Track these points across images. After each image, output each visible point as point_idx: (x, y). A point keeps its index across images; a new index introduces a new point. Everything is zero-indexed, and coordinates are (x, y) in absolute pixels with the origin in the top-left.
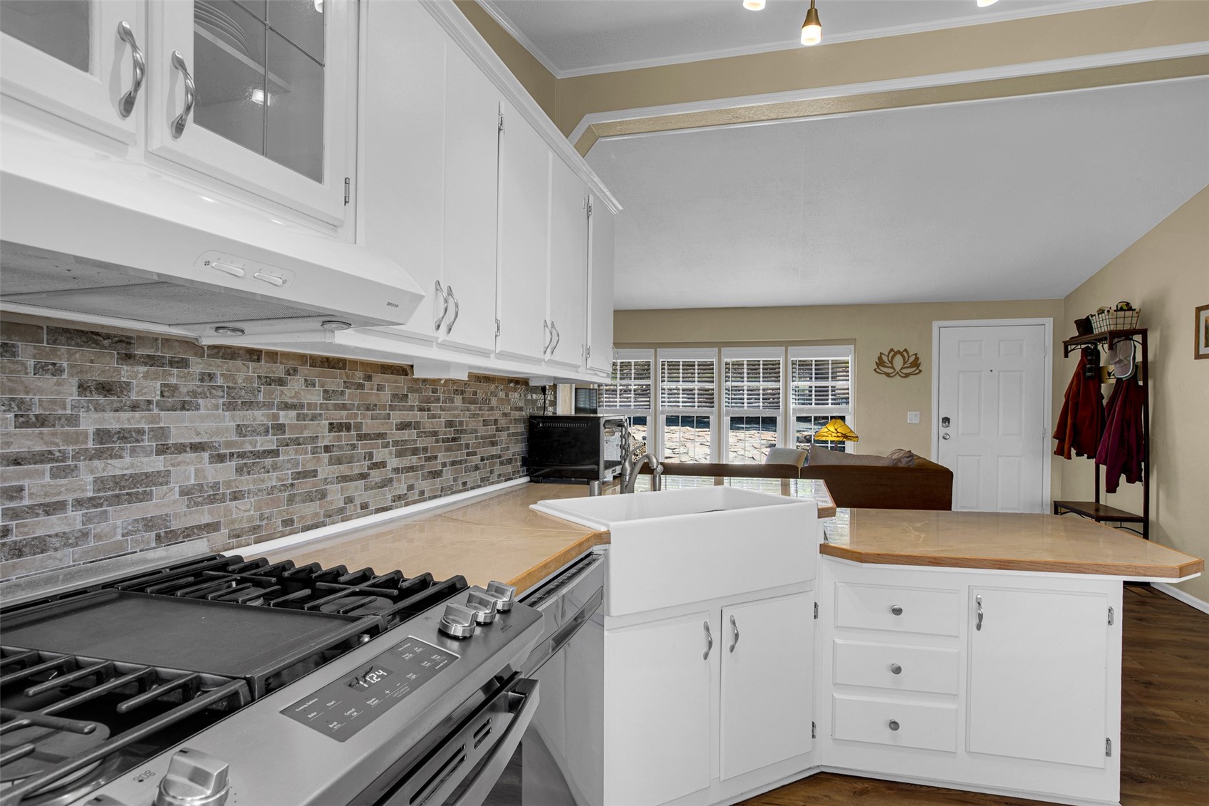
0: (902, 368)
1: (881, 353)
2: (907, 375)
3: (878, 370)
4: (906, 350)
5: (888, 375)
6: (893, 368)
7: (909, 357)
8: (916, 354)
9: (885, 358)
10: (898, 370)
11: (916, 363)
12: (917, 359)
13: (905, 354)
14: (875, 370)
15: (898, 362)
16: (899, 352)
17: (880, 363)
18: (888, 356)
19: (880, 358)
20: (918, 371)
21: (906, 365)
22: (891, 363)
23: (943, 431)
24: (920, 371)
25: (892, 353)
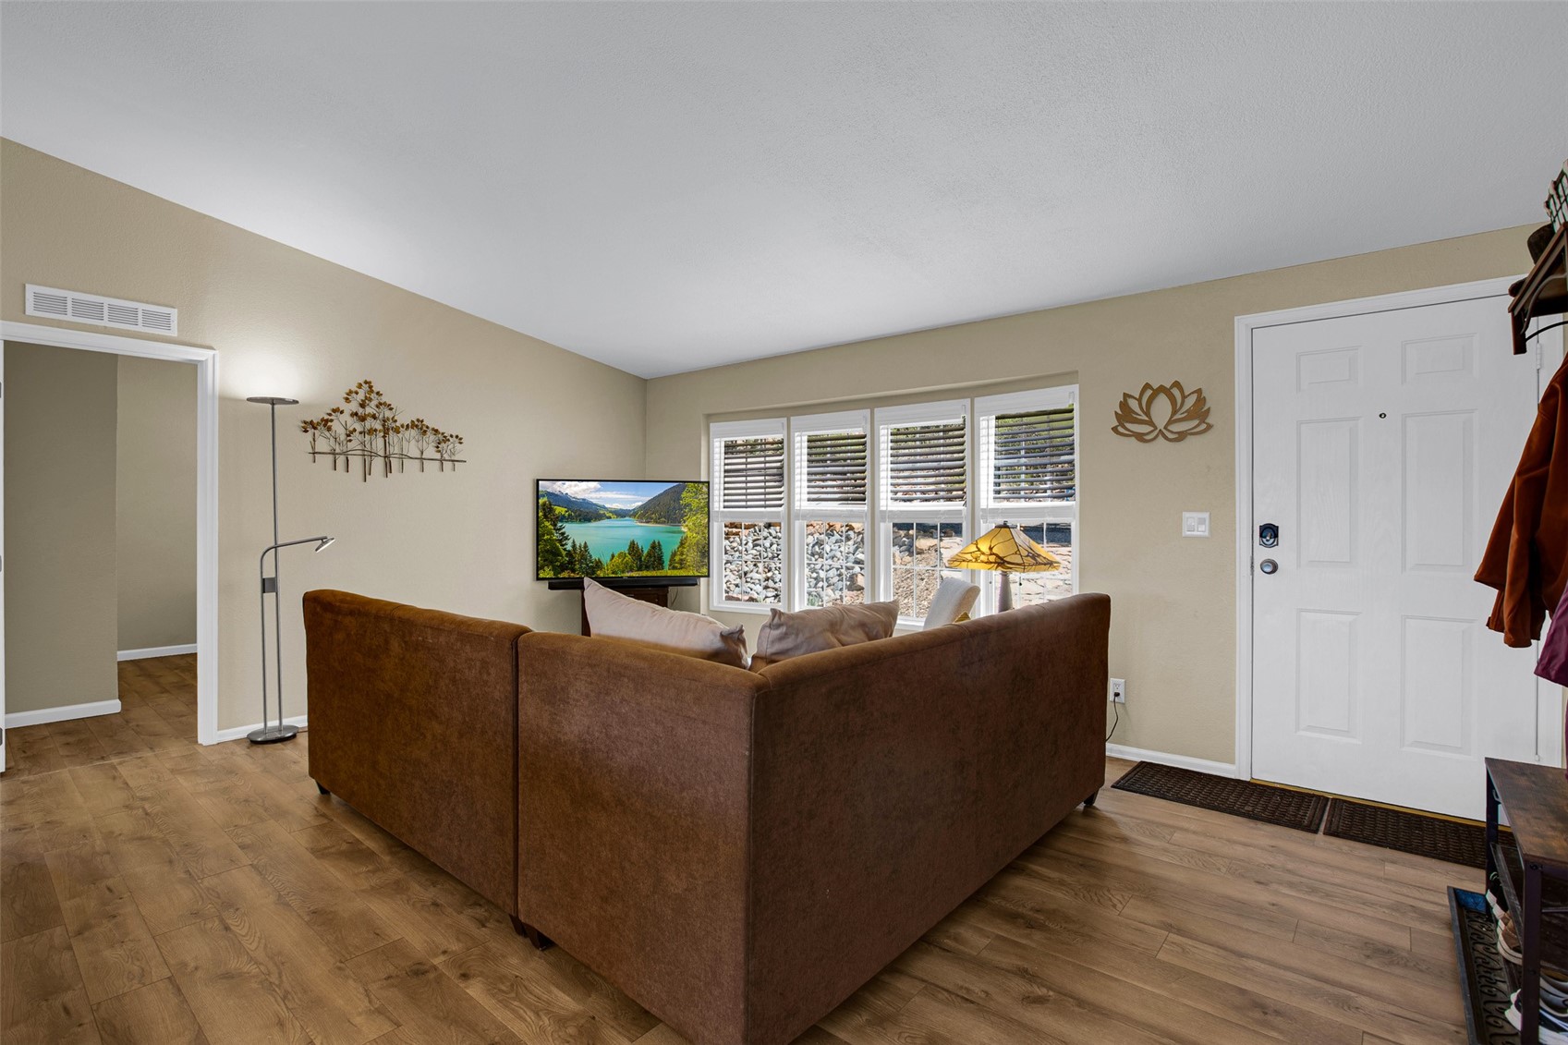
0: (1170, 422)
1: (1126, 396)
2: (1181, 436)
3: (1120, 429)
4: (1177, 384)
5: (1140, 437)
6: (1151, 423)
7: (1184, 397)
8: (1199, 391)
9: (1133, 404)
10: (1161, 425)
11: (1200, 412)
12: (1201, 400)
13: (1176, 392)
14: (1115, 429)
15: (1162, 410)
16: (1162, 389)
17: (1125, 414)
18: (1139, 400)
19: (1124, 405)
20: (1204, 426)
21: (1178, 416)
22: (1147, 413)
23: (1263, 554)
24: (1209, 427)
25: (1149, 392)
